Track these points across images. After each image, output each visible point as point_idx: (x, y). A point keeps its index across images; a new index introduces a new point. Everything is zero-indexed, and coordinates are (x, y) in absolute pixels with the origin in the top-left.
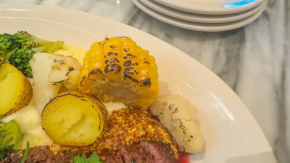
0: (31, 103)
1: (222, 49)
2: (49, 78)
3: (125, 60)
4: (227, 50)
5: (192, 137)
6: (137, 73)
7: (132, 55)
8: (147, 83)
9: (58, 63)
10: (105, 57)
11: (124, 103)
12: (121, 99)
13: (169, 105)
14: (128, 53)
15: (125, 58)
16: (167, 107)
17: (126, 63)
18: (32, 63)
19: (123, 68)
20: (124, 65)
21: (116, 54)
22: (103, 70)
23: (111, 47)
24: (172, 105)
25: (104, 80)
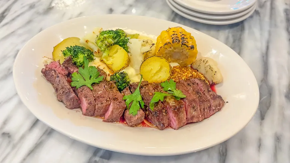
0: (129, 65)
1: (230, 35)
2: (141, 50)
3: (181, 37)
4: (233, 36)
5: (216, 72)
6: (188, 43)
7: (184, 35)
8: (192, 47)
9: (145, 43)
10: (171, 36)
11: (178, 62)
12: (177, 60)
13: (203, 60)
14: (182, 33)
15: (181, 36)
16: (202, 61)
17: (182, 38)
18: (128, 44)
19: (181, 40)
20: (181, 39)
21: (177, 35)
22: (171, 42)
23: (174, 31)
24: (205, 60)
25: (171, 48)
